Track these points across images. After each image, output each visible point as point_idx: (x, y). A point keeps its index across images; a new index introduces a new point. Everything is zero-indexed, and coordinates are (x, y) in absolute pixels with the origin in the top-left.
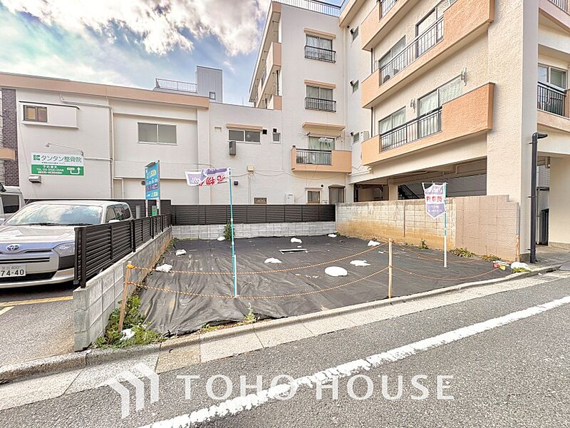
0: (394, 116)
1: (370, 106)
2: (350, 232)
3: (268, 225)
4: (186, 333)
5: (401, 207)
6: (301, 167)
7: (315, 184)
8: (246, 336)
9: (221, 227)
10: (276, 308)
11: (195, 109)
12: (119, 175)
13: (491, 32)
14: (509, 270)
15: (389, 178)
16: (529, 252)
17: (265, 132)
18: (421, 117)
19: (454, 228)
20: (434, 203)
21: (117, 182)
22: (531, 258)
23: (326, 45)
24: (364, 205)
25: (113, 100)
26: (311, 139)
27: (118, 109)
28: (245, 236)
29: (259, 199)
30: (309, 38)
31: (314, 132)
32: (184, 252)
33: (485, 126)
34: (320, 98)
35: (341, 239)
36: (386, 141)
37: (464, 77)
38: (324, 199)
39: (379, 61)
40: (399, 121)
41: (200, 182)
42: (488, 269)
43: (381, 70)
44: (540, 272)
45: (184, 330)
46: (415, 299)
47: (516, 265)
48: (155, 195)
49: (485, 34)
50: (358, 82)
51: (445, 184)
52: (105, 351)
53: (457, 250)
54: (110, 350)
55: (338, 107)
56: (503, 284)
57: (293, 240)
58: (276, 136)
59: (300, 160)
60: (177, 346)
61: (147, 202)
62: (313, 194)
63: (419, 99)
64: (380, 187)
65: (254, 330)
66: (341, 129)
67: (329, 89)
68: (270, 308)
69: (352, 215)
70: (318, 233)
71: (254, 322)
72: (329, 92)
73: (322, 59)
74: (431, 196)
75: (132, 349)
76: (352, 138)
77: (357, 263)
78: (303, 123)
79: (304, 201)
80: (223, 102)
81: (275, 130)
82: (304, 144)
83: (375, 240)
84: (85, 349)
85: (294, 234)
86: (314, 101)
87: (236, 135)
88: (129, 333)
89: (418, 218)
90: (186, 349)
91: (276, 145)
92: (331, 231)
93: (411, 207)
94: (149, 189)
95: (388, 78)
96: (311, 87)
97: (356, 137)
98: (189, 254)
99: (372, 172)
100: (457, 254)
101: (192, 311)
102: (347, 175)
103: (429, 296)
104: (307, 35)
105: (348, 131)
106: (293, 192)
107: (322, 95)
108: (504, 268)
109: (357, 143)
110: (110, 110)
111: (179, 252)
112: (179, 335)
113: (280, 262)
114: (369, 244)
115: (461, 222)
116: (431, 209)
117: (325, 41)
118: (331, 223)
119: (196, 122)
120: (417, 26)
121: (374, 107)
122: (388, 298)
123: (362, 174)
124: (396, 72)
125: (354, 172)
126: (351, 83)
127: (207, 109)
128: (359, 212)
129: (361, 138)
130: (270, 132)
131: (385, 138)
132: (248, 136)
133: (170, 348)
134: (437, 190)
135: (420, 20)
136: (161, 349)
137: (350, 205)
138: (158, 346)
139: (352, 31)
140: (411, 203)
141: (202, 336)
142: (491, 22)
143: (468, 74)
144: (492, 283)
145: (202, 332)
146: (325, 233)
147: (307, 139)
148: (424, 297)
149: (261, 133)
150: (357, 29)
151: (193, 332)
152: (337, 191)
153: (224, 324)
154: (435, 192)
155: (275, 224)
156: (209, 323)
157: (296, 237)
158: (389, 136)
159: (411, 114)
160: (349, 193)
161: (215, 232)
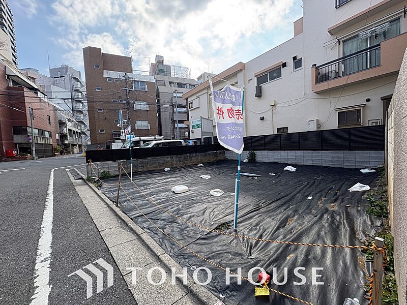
3: (282, 153)
17: (284, 65)
26: (347, 43)
29: (282, 128)
58: (298, 63)
62: (348, 115)
85: (297, 162)
87: (263, 79)
106: (318, 117)
110: (207, 94)
119: (237, 82)
127: (241, 70)
147: (339, 46)
149: (282, 67)
157: (295, 165)
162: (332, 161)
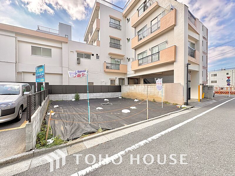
0: (143, 53)
1: (134, 48)
2: (127, 96)
3: (94, 94)
4: (75, 139)
5: (146, 86)
6: (108, 70)
7: (113, 77)
8: (101, 137)
9: (74, 95)
10: (108, 126)
11: (61, 42)
12: (21, 70)
13: (175, 28)
14: (181, 108)
15: (140, 76)
16: (186, 102)
17: (93, 55)
18: (153, 54)
19: (164, 94)
20: (159, 85)
21: (19, 73)
22: (187, 104)
23: (117, 23)
24: (133, 86)
25: (17, 34)
26: (112, 59)
27: (20, 38)
28: (84, 98)
29: (90, 83)
30: (111, 19)
31: (113, 57)
32: (58, 106)
33: (173, 60)
34: (115, 43)
35: (124, 99)
36: (141, 62)
37: (167, 42)
38: (117, 83)
39: (138, 32)
40: (145, 55)
41: (75, 76)
42: (175, 108)
43: (138, 35)
44: (190, 108)
45: (74, 137)
46: (156, 119)
47: (183, 106)
48: (41, 80)
49: (173, 29)
50: (130, 39)
51: (162, 79)
52: (42, 150)
53: (165, 102)
54: (43, 149)
55: (122, 47)
56: (180, 112)
57: (105, 100)
58: (98, 57)
59: (107, 67)
60: (73, 144)
61: (36, 83)
62: (112, 81)
63: (152, 48)
64: (137, 79)
65: (103, 135)
66: (123, 56)
67: (119, 40)
68: (105, 126)
69: (128, 90)
70: (114, 97)
71: (102, 132)
72: (119, 41)
73: (116, 28)
74: (158, 83)
75: (54, 147)
76: (127, 60)
77: (133, 108)
78: (109, 52)
79: (109, 84)
80: (72, 40)
81: (97, 55)
82: (109, 61)
83: (137, 99)
84: (31, 150)
85: (105, 97)
86: (112, 44)
87: (80, 55)
88: (50, 141)
89: (152, 91)
90: (78, 145)
91: (98, 61)
92: (120, 96)
93: (150, 86)
94: (38, 77)
95: (141, 39)
96: (111, 38)
97: (129, 60)
98: (60, 107)
99: (135, 73)
100: (165, 103)
101: (73, 130)
102: (126, 74)
103: (160, 118)
104: (110, 18)
105: (126, 57)
106: (105, 80)
107: (116, 42)
108: (180, 107)
109: (129, 62)
110: (16, 39)
111: (55, 106)
112: (73, 140)
113: (102, 109)
114: (135, 101)
115: (166, 92)
116: (158, 87)
117: (117, 21)
118: (119, 93)
119: (62, 48)
120: (151, 22)
121: (136, 49)
122: (147, 119)
123: (131, 74)
124: (144, 37)
125: (128, 73)
126: (127, 39)
127: (67, 43)
128: (131, 88)
129: (131, 60)
130: (95, 55)
131: (140, 61)
132: (85, 56)
133: (71, 145)
134: (160, 81)
135: (152, 20)
136: (66, 146)
137: (127, 86)
138: (65, 145)
139: (127, 19)
140: (149, 85)
141: (83, 139)
142: (175, 25)
143: (168, 41)
144: (177, 112)
145: (82, 138)
146: (117, 96)
147: (110, 59)
148: (158, 118)
149: (91, 55)
150: (129, 19)
151: (78, 138)
152: (122, 80)
153: (90, 134)
154: (159, 81)
155: (97, 93)
156: (84, 134)
157: (106, 98)
158: (141, 60)
159: (149, 53)
160: (126, 81)
161: (71, 97)
162: (111, 96)
